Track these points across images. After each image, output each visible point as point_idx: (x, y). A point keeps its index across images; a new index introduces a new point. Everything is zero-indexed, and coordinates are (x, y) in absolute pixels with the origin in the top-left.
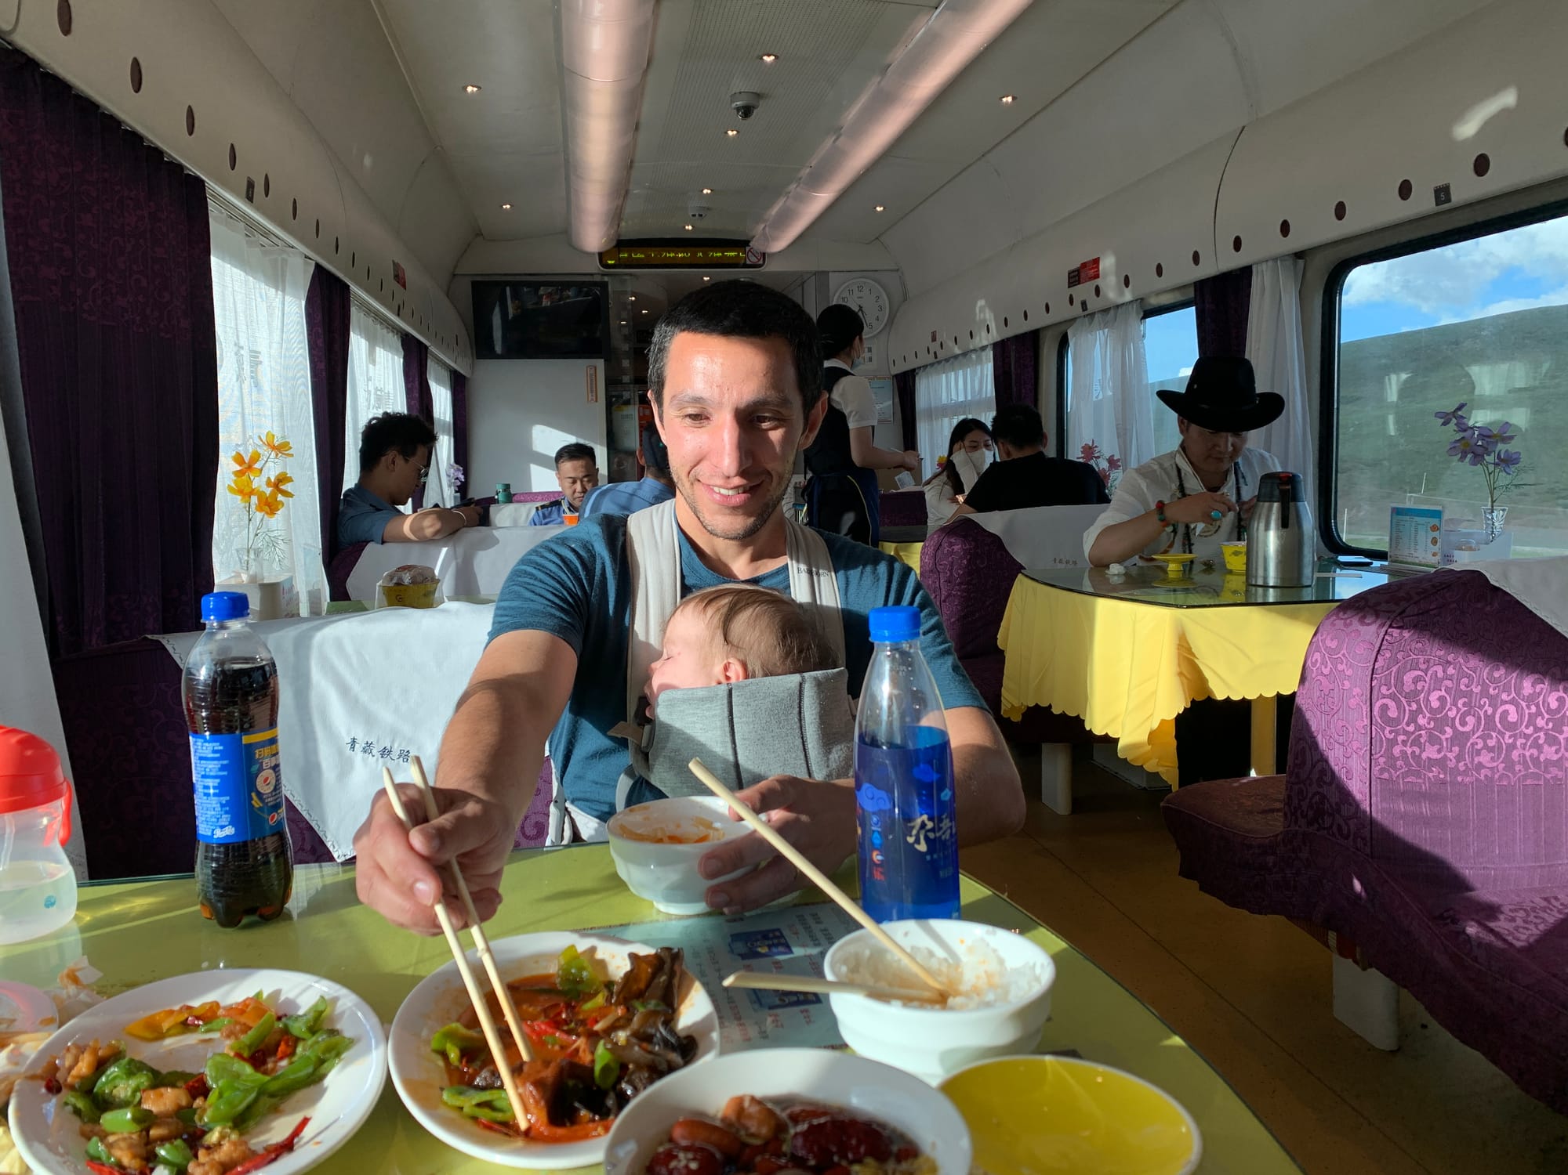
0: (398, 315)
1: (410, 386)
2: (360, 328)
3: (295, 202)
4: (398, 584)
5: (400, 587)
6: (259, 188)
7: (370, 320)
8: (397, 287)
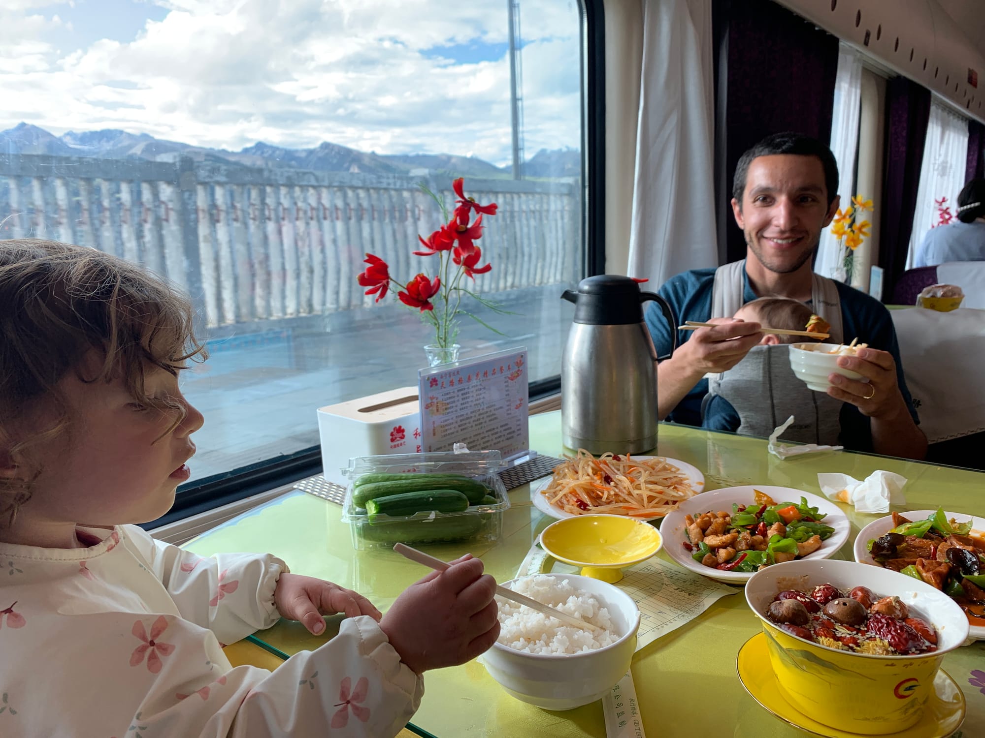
0: (968, 107)
1: (970, 158)
2: (937, 119)
3: (897, 40)
4: (933, 296)
5: (934, 299)
6: (873, 35)
7: (945, 114)
8: (970, 87)
